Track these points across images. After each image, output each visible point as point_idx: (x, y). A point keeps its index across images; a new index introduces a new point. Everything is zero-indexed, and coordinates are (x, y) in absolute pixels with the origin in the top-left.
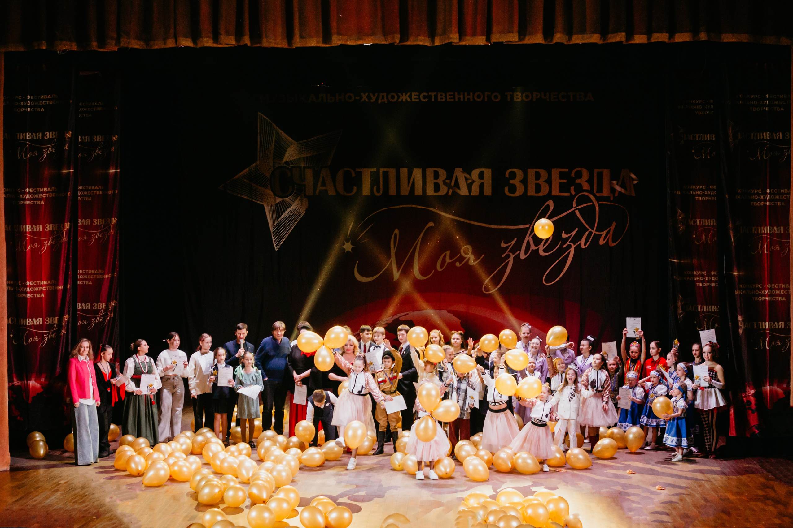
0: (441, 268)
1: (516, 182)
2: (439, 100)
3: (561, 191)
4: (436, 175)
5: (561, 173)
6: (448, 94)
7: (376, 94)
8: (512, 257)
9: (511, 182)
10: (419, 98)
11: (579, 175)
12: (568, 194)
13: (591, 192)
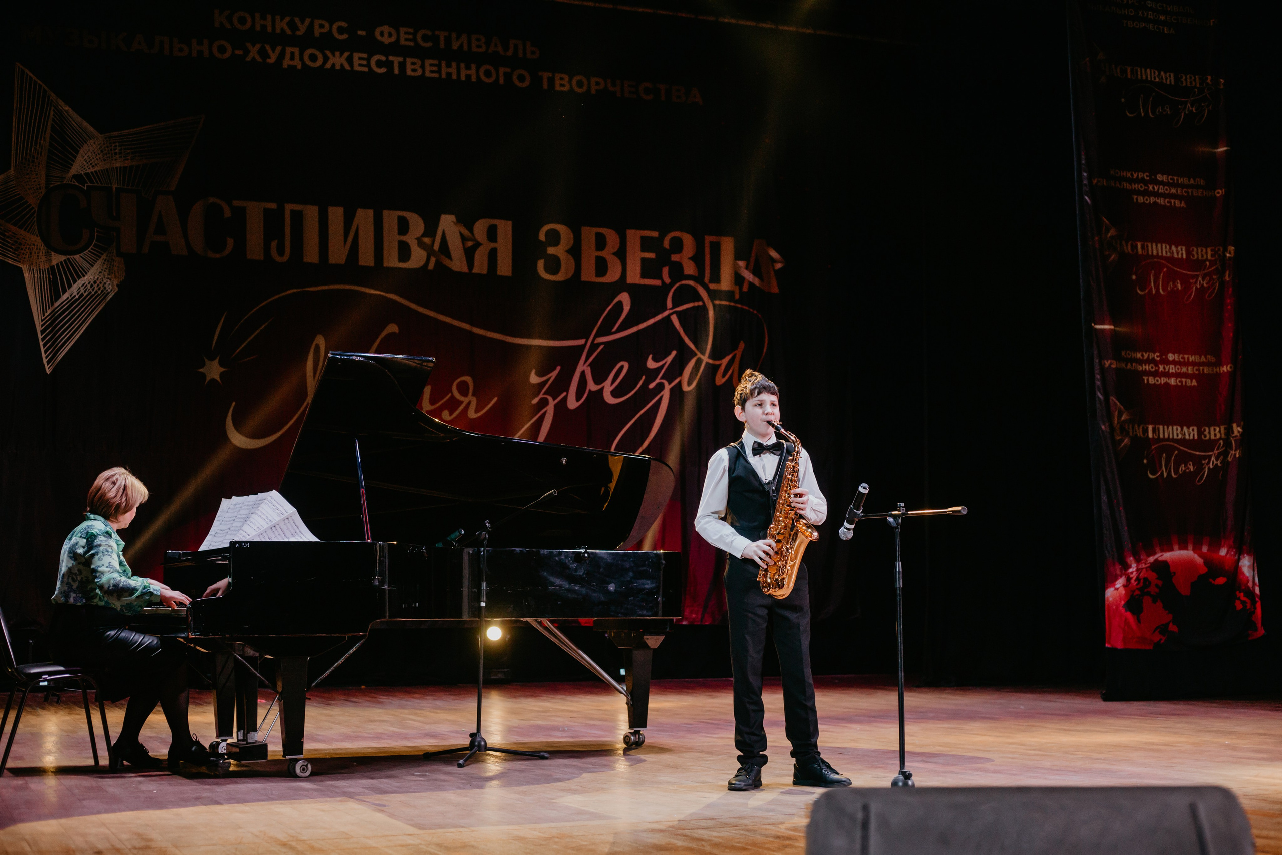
1: (560, 251)
2: (409, 71)
3: (644, 276)
5: (643, 239)
7: (279, 49)
8: (552, 403)
9: (551, 251)
11: (677, 246)
12: (657, 283)
13: (699, 279)
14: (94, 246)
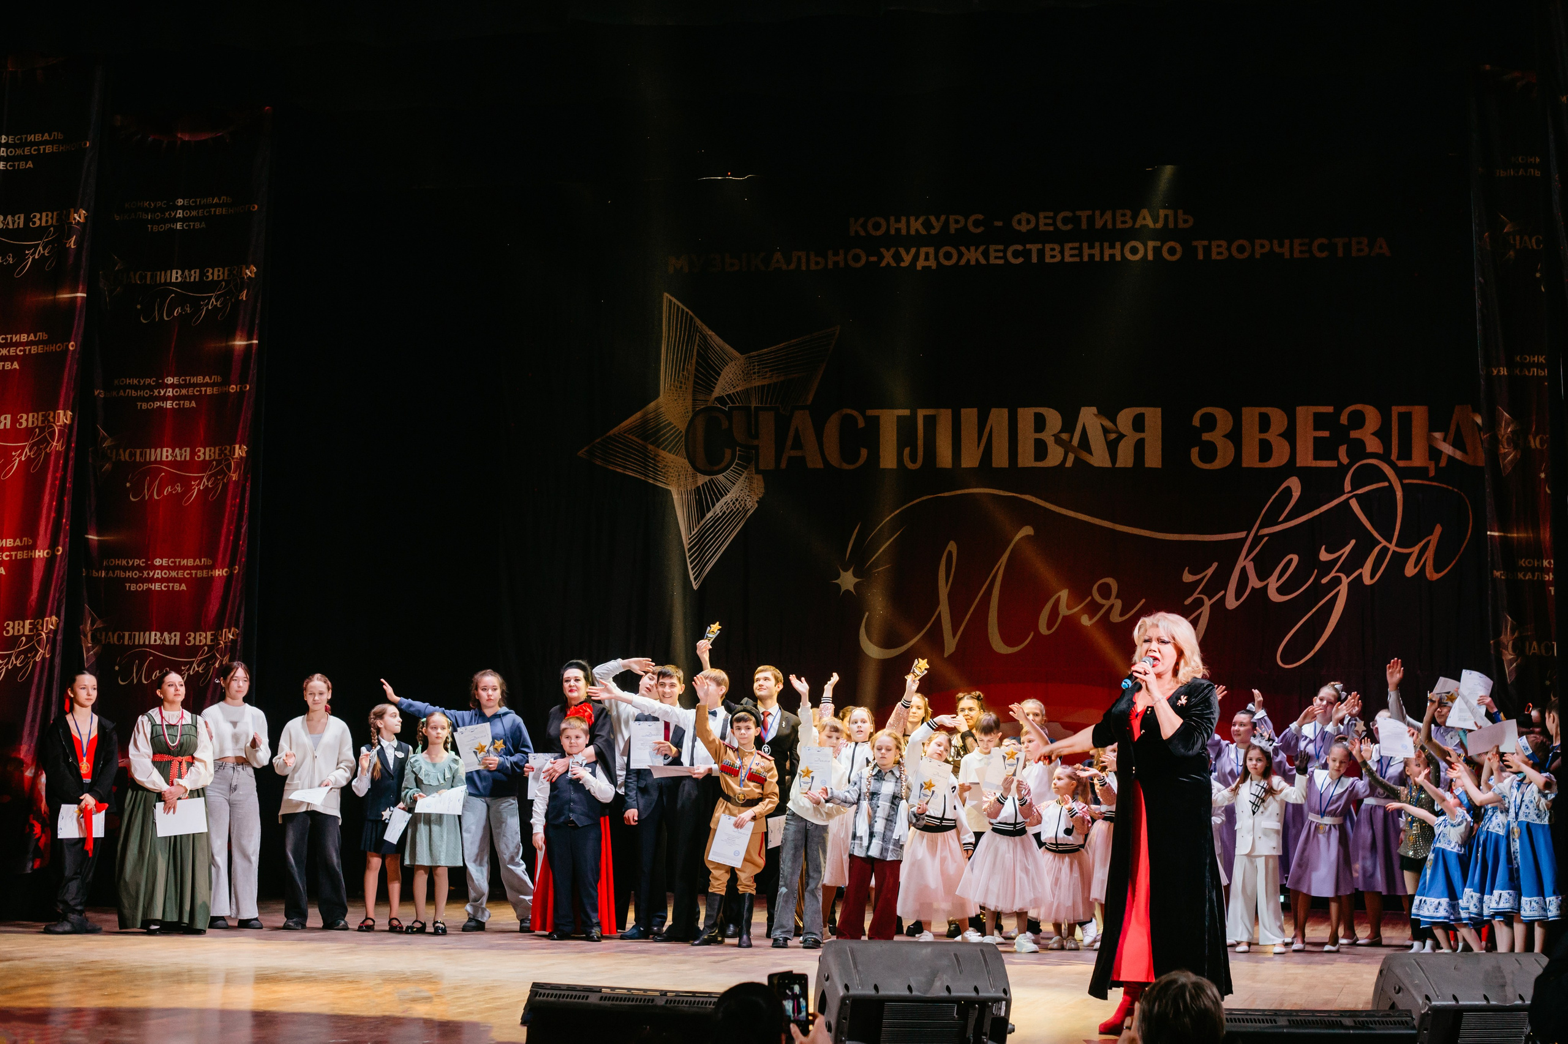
0: (1049, 627)
1: (1215, 437)
2: (1048, 260)
3: (1317, 456)
4: (1040, 423)
5: (1316, 416)
6: (1068, 246)
7: (913, 250)
8: (1208, 603)
9: (1206, 437)
10: (1005, 257)
11: (1358, 420)
12: (1333, 464)
13: (1385, 457)
14: (737, 464)
